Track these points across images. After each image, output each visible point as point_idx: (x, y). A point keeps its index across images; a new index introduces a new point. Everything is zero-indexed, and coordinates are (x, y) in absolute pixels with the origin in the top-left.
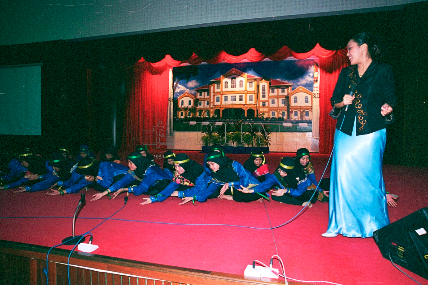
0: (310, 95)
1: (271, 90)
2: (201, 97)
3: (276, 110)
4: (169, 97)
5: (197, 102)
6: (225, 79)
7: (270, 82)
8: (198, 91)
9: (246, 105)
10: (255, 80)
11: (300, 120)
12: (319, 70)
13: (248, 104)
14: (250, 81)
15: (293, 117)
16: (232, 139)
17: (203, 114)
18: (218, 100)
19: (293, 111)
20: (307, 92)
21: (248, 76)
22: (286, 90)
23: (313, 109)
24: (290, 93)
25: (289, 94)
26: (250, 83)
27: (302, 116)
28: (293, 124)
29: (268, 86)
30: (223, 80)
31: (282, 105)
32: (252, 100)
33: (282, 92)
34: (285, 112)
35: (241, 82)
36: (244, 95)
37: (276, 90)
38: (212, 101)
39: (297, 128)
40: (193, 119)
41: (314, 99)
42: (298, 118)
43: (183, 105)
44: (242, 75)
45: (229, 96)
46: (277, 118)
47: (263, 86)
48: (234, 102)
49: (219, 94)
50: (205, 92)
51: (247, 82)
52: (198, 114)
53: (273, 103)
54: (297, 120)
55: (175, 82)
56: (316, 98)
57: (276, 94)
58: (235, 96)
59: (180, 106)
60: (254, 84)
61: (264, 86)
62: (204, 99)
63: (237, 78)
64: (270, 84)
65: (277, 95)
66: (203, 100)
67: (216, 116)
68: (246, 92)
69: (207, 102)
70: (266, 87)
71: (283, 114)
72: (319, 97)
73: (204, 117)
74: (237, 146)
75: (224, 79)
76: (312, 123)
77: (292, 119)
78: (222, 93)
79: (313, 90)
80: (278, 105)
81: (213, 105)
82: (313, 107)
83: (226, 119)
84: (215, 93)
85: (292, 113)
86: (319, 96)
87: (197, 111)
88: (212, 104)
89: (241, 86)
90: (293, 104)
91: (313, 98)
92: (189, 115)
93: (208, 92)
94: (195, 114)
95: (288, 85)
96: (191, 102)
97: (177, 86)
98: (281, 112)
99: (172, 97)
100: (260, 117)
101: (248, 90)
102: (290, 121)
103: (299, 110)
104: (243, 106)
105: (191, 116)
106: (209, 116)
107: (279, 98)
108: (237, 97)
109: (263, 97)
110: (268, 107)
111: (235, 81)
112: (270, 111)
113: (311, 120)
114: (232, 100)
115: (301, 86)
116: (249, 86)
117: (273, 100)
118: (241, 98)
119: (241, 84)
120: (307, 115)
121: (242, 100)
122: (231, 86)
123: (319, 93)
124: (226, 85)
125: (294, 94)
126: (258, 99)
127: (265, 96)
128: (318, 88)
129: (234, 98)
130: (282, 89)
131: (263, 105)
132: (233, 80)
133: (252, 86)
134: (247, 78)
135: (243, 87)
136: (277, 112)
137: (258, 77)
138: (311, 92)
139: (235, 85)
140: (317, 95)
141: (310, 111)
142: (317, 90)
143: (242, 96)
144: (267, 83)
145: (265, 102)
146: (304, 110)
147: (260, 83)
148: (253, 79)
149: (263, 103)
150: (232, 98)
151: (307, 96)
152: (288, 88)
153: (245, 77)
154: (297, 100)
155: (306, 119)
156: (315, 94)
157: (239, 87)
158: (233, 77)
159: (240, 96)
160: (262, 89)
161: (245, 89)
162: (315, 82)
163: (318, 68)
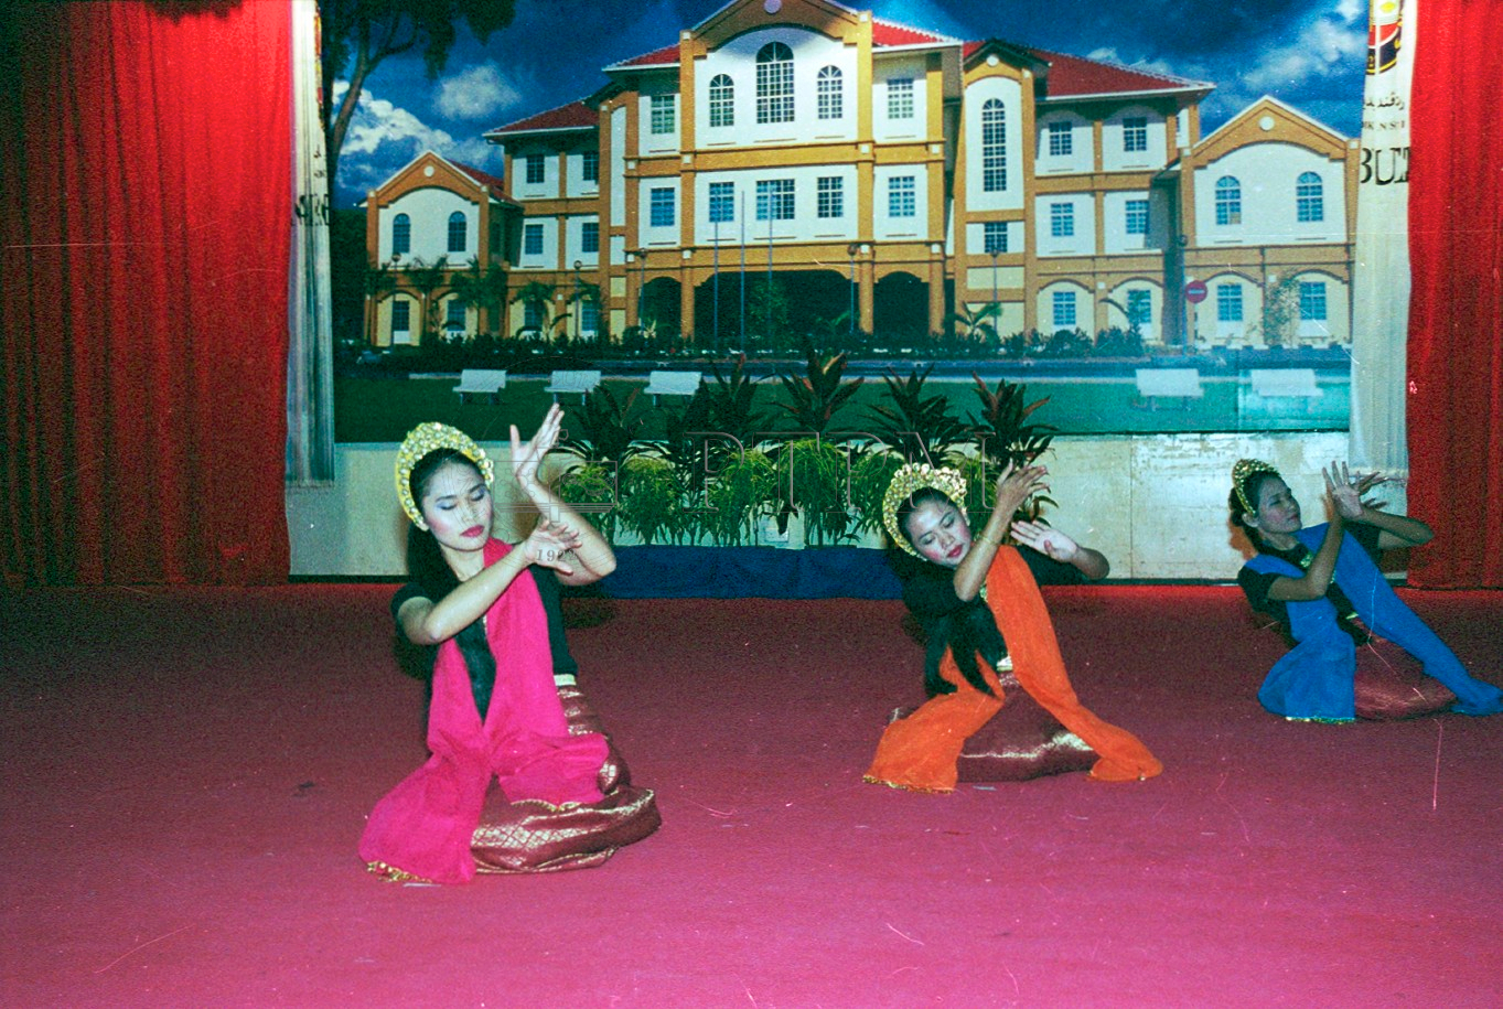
0: (1333, 160)
1: (1046, 134)
2: (535, 190)
3: (1085, 279)
4: (300, 190)
5: (507, 224)
6: (710, 56)
7: (1042, 74)
8: (514, 147)
9: (865, 249)
10: (933, 60)
11: (1260, 345)
13: (879, 237)
14: (894, 70)
15: (1210, 328)
16: (777, 493)
17: (552, 316)
18: (662, 215)
19: (1212, 286)
20: (1313, 141)
21: (881, 35)
22: (1156, 131)
23: (1359, 265)
24: (1187, 152)
25: (1177, 161)
26: (890, 82)
27: (1273, 320)
28: (1207, 379)
29: (1024, 106)
30: (698, 64)
31: (1123, 241)
32: (910, 212)
33: (1129, 147)
34: (1146, 294)
35: (830, 78)
36: (849, 175)
37: (1081, 135)
38: (618, 218)
39: (1236, 409)
40: (483, 353)
41: (1369, 191)
42: (1244, 333)
43: (406, 249)
44: (840, 27)
45: (745, 185)
46: (1091, 335)
47: (988, 104)
48: (782, 229)
49: (673, 167)
50: (571, 150)
51: (876, 79)
52: (517, 314)
53: (1063, 225)
54: (1236, 345)
55: (342, 78)
56: (1380, 182)
57: (1080, 159)
58: (789, 184)
59: (384, 253)
60: (925, 91)
61: (994, 107)
62: (563, 209)
63: (795, 52)
64: (1040, 88)
65: (1090, 169)
66: (556, 215)
67: (650, 332)
68: (865, 149)
69: (587, 226)
70: (1008, 110)
71: (1137, 308)
72: (1409, 177)
73: (563, 336)
74: (807, 541)
75: (704, 57)
76: (1353, 370)
77: (1202, 339)
78: (693, 162)
79: (1361, 125)
80: (1100, 242)
81: (627, 253)
82: (1360, 246)
83: (722, 349)
84: (639, 160)
85: (1202, 297)
86: (1402, 165)
87: (512, 293)
88: (617, 245)
89: (830, 106)
90: (1206, 230)
91: (1362, 186)
92: (456, 323)
93: (586, 155)
94: (498, 317)
95: (1172, 98)
96: (463, 225)
97: (356, 105)
98: (1120, 295)
99: (320, 187)
100: (968, 330)
101: (878, 142)
102: (1186, 358)
103: (1254, 272)
104: (841, 254)
105: (470, 331)
106: (603, 326)
107: (1106, 191)
108: (797, 186)
109: (986, 190)
110: (1023, 261)
111: (785, 72)
112: (1042, 288)
113: (1345, 346)
114: (765, 211)
115: (1267, 101)
116: (886, 107)
117: (1058, 206)
118: (827, 195)
119: (826, 97)
120: (1314, 305)
121: (840, 207)
122: (759, 108)
123: (1407, 148)
124: (722, 101)
125: (1215, 157)
126: (953, 202)
127: (1004, 177)
128: (1402, 109)
129: (778, 197)
130: (1125, 127)
131: (993, 246)
132: (772, 66)
133: (911, 109)
134: (874, 45)
135: (840, 116)
136: (1092, 292)
137: (951, 39)
138: (1345, 143)
139: (785, 99)
140: (1394, 161)
141: (1339, 282)
142: (1388, 126)
143: (834, 179)
144: (1020, 83)
145: (1004, 223)
146: (1294, 276)
147: (969, 84)
148: (916, 57)
149: (993, 230)
150: (768, 201)
151: (1312, 170)
152: (1169, 118)
153: (854, 44)
154: (1236, 200)
155: (1308, 342)
156: (1379, 151)
157: (817, 114)
158: (767, 42)
159: (820, 180)
160: (985, 131)
161: (860, 129)
162: (1374, 62)
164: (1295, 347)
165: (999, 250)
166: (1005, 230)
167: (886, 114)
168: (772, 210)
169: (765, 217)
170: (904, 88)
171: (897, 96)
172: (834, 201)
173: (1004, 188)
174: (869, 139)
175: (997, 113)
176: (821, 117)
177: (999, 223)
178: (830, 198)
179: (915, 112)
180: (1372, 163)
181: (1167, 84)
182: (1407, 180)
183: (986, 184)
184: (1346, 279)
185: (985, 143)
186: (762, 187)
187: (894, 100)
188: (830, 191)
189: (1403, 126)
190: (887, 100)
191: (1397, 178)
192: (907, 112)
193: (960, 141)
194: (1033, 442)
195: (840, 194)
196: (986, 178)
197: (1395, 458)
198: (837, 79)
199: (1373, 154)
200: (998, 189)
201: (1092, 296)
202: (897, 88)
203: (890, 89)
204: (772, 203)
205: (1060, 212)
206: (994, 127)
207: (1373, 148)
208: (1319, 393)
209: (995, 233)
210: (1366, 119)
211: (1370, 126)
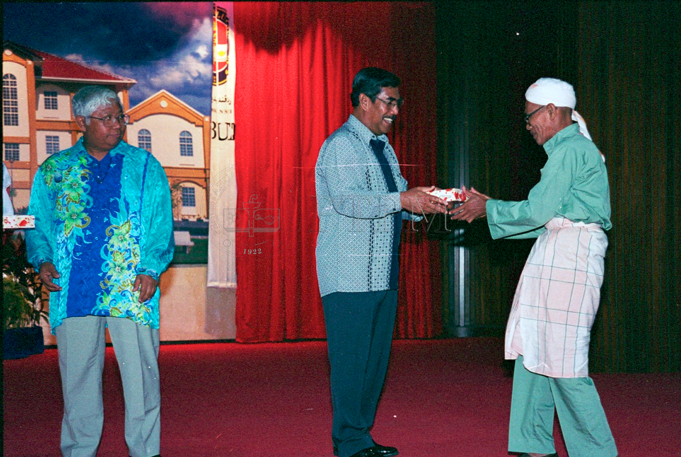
0: (197, 126)
1: (42, 97)
7: (39, 63)
12: (231, 36)
20: (188, 116)
23: (211, 180)
29: (28, 81)
37: (63, 100)
41: (215, 143)
47: (6, 77)
53: (53, 148)
56: (220, 139)
57: (62, 113)
61: (9, 79)
64: (38, 71)
65: (69, 119)
70: (18, 81)
76: (210, 233)
79: (211, 110)
82: (211, 170)
86: (231, 132)
91: (212, 140)
95: (114, 85)
109: (6, 124)
110: (28, 166)
113: (205, 220)
115: (163, 92)
117: (50, 137)
120: (189, 200)
123: (233, 124)
125: (137, 119)
127: (17, 118)
128: (230, 104)
131: (10, 157)
138: (203, 118)
140: (227, 129)
141: (201, 188)
142: (224, 112)
144: (26, 67)
145: (18, 144)
146: (179, 183)
149: (10, 148)
151: (188, 130)
154: (149, 142)
155: (187, 217)
156: (219, 124)
162: (216, 79)
163: (228, 30)
164: (180, 220)
165: (14, 160)
166: (18, 148)
173: (17, 124)
175: (11, 82)
177: (14, 144)
180: (216, 129)
181: (110, 78)
182: (234, 139)
183: (5, 121)
184: (204, 186)
185: (5, 98)
189: (231, 112)
191: (229, 138)
196: (5, 118)
197: (230, 279)
199: (217, 125)
200: (13, 125)
205: (51, 140)
206: (10, 90)
207: (217, 122)
208: (192, 244)
209: (12, 150)
210: (213, 107)
211: (215, 111)
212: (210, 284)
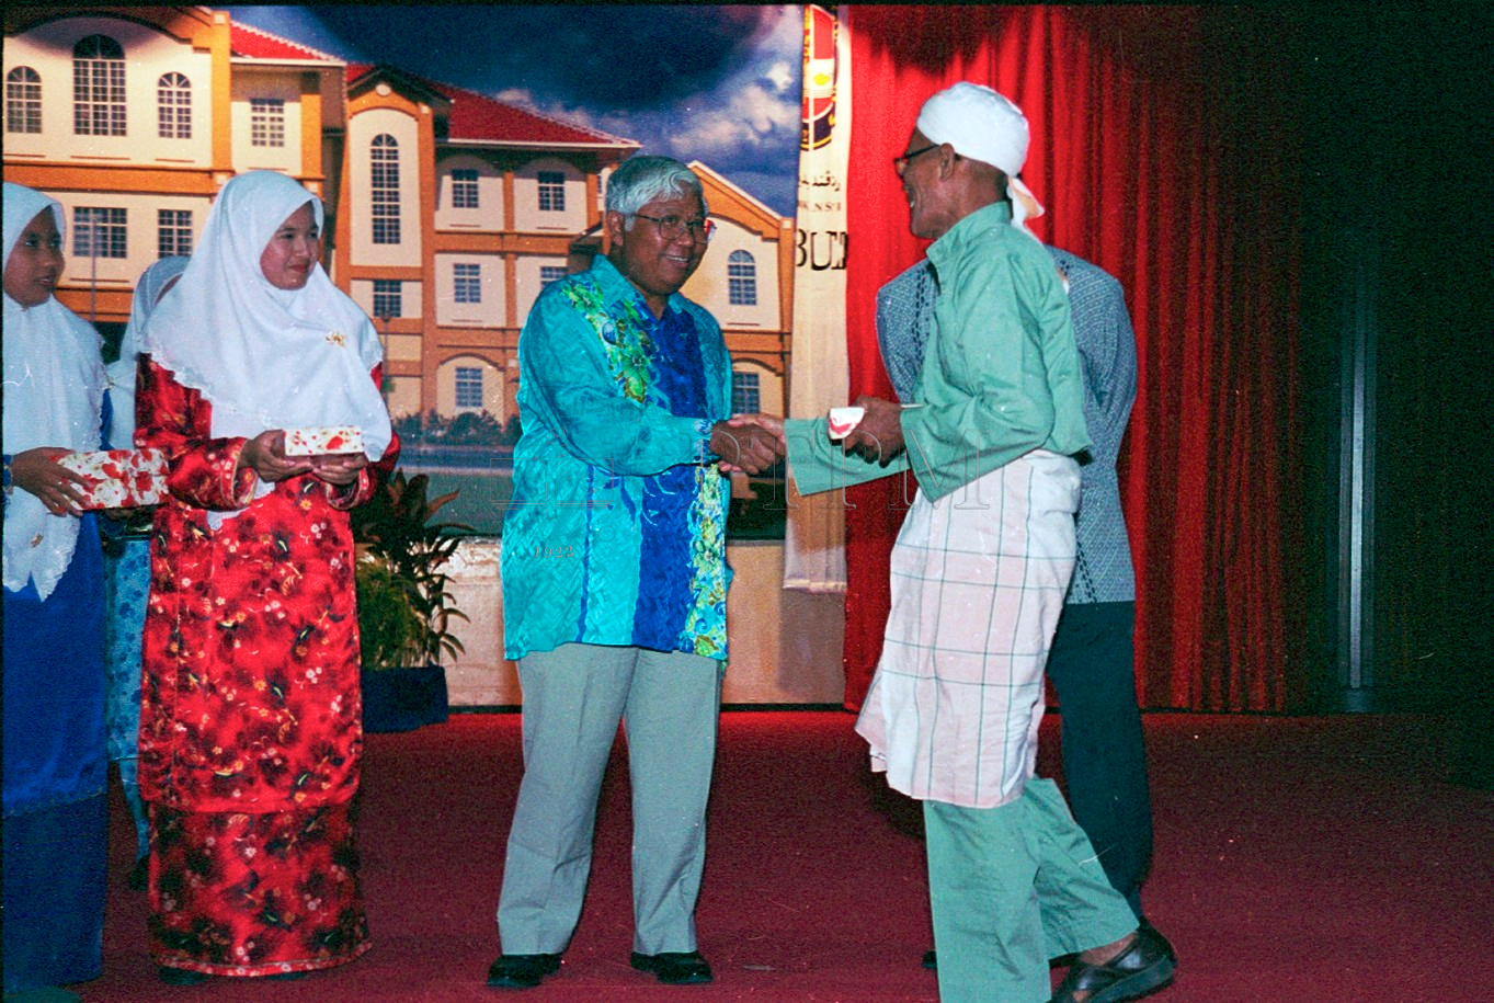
0: (765, 239)
1: (447, 181)
6: (9, 42)
7: (443, 111)
12: (843, 40)
14: (258, 87)
20: (745, 217)
21: (240, 44)
22: (575, 190)
23: (795, 357)
25: (598, 227)
26: (254, 101)
29: (421, 145)
33: (544, 205)
35: (174, 88)
36: (201, 209)
37: (489, 187)
41: (805, 276)
44: (187, 26)
46: (500, 419)
47: (378, 140)
48: (109, 270)
51: (234, 96)
56: (815, 267)
57: (487, 215)
58: (120, 214)
60: (298, 116)
61: (384, 145)
63: (127, 55)
64: (440, 128)
65: (500, 227)
70: (401, 149)
72: (845, 264)
79: (797, 203)
80: (510, 313)
82: (795, 335)
86: (839, 252)
89: (174, 121)
91: (798, 270)
95: (594, 153)
107: (519, 254)
108: (130, 216)
109: (375, 241)
110: (418, 329)
111: (113, 73)
112: (442, 363)
114: (86, 245)
116: (250, 132)
117: (463, 266)
118: (170, 231)
119: (170, 110)
120: (746, 400)
121: (188, 248)
122: (78, 115)
123: (843, 233)
124: (24, 101)
126: (334, 252)
127: (397, 228)
128: (837, 190)
129: (104, 229)
130: (540, 182)
131: (383, 309)
132: (95, 64)
133: (281, 136)
134: (233, 54)
135: (188, 136)
136: (502, 369)
137: (331, 57)
138: (777, 221)
139: (114, 108)
140: (830, 245)
141: (772, 374)
142: (824, 208)
143: (180, 213)
144: (417, 120)
145: (398, 282)
147: (355, 113)
148: (287, 74)
149: (383, 290)
150: (90, 233)
151: (745, 249)
152: (591, 177)
153: (207, 50)
156: (814, 234)
157: (156, 130)
158: (87, 33)
159: (162, 213)
160: (374, 171)
161: (215, 155)
162: (807, 137)
163: (836, 27)
165: (391, 314)
166: (399, 290)
167: (250, 138)
168: (96, 245)
169: (86, 254)
170: (272, 110)
171: (263, 119)
172: (180, 240)
173: (398, 241)
174: (226, 167)
175: (388, 151)
176: (162, 134)
177: (392, 282)
178: (175, 236)
179: (286, 139)
180: (807, 246)
181: (585, 137)
182: (844, 267)
183: (375, 234)
184: (780, 370)
185: (374, 185)
186: (82, 216)
187: (259, 123)
188: (175, 227)
189: (839, 208)
190: (250, 123)
191: (834, 265)
192: (277, 140)
193: (344, 178)
194: (440, 544)
195: (189, 232)
196: (375, 227)
197: (833, 571)
198: (184, 90)
199: (809, 236)
200: (390, 242)
201: (501, 374)
202: (263, 110)
203: (254, 109)
204: (95, 236)
205: (464, 274)
206: (385, 168)
207: (809, 229)
208: (752, 495)
209: (386, 293)
210: (802, 196)
211: (805, 206)
212: (790, 584)
